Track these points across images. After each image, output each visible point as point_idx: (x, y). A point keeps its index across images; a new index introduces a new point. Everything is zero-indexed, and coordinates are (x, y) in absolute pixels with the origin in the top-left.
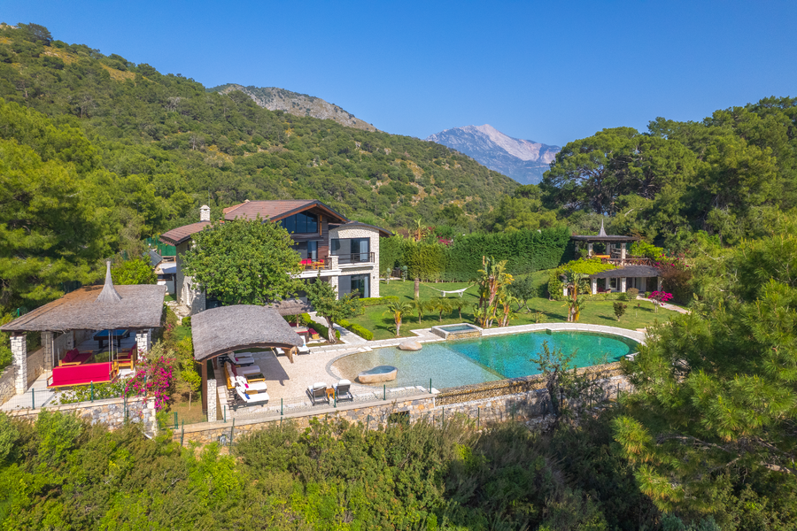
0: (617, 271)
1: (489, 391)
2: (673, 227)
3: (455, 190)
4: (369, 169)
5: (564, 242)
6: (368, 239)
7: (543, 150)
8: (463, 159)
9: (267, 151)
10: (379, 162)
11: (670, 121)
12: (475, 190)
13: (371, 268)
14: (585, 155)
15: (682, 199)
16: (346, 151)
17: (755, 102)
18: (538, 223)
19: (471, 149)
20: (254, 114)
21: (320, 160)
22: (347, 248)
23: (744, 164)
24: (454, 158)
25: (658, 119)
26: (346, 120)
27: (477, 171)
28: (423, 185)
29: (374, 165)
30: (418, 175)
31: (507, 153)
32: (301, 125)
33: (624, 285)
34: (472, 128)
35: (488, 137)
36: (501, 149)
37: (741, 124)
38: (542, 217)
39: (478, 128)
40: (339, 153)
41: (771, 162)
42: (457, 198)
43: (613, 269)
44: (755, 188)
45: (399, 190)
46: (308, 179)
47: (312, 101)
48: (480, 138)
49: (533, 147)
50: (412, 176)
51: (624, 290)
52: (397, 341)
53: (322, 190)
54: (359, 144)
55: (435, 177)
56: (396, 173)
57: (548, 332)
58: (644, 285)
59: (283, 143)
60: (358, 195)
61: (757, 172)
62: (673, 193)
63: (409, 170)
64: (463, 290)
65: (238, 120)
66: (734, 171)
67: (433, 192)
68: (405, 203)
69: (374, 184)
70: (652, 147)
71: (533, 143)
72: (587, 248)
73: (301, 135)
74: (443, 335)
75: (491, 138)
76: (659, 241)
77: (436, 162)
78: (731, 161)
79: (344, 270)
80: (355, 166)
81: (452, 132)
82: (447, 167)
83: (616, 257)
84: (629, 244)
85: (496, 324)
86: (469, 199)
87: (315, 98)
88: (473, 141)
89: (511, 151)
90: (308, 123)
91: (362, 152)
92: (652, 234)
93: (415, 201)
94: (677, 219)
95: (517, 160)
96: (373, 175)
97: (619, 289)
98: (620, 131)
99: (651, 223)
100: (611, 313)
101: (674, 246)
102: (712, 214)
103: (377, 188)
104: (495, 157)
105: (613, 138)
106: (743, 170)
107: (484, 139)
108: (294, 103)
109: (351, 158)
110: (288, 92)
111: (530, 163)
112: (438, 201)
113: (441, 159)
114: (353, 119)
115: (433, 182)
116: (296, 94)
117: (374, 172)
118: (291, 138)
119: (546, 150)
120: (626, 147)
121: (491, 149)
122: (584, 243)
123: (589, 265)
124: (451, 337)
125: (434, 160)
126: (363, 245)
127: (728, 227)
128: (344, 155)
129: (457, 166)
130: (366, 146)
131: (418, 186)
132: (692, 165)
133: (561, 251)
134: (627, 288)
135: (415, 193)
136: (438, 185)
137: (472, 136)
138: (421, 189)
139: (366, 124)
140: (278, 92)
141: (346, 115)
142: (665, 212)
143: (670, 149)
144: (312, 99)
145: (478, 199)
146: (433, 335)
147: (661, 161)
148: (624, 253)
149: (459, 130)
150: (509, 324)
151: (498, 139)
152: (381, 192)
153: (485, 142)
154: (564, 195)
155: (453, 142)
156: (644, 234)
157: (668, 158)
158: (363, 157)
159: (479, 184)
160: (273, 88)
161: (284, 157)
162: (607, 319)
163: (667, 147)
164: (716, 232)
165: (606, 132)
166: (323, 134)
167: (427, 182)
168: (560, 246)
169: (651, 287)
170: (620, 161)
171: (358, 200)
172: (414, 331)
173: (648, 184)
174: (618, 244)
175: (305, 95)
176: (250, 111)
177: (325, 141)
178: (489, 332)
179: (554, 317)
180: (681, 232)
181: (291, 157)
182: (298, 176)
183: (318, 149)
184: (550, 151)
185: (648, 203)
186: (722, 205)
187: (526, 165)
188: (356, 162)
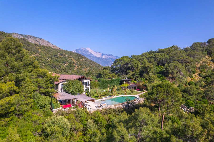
0: (130, 86)
1: (119, 105)
2: (137, 77)
3: (85, 66)
4: (63, 61)
5: (120, 81)
6: (88, 82)
7: (102, 55)
8: (85, 58)
9: (35, 56)
10: (65, 59)
11: (135, 55)
12: (89, 66)
13: (89, 87)
14: (120, 62)
15: (139, 72)
16: (56, 56)
17: (149, 51)
18: (112, 76)
19: (84, 54)
20: (29, 45)
21: (49, 58)
22: (85, 84)
23: (148, 66)
24: (83, 57)
25: (133, 55)
26: (51, 45)
27: (89, 61)
28: (77, 65)
29: (63, 59)
30: (75, 62)
31: (94, 55)
32: (42, 48)
33: (131, 88)
34: (85, 49)
35: (89, 51)
36: (92, 54)
37: (147, 56)
38: (113, 75)
39: (86, 49)
40: (54, 56)
41: (152, 66)
42: (85, 68)
43: (129, 85)
44: (150, 70)
45: (71, 66)
46: (48, 64)
47: (41, 40)
48: (87, 51)
49: (100, 54)
50: (74, 62)
51: (131, 89)
52: (101, 100)
53: (52, 67)
54: (59, 54)
55: (79, 63)
56: (70, 62)
57: (122, 96)
58: (134, 88)
59: (38, 53)
60: (62, 68)
61: (150, 68)
62: (138, 71)
63: (73, 61)
64: (105, 91)
65: (25, 47)
66: (147, 67)
67: (79, 67)
68: (73, 69)
69: (64, 65)
70: (133, 61)
71: (100, 53)
72: (124, 82)
73: (43, 51)
74: (107, 98)
75: (90, 51)
76: (135, 80)
77: (79, 59)
78: (146, 66)
79: (86, 88)
80: (59, 60)
81: (79, 49)
82: (81, 60)
83: (129, 83)
84: (131, 81)
85: (114, 96)
86: (88, 68)
87: (42, 39)
88: (85, 52)
89: (95, 55)
90: (44, 48)
91: (60, 56)
92: (134, 78)
93: (75, 69)
94: (138, 75)
95: (96, 57)
96: (64, 62)
97: (130, 89)
98: (126, 57)
99: (134, 76)
100: (131, 93)
101: (138, 81)
102: (144, 75)
103: (65, 66)
104: (91, 56)
105: (125, 58)
106: (148, 67)
107: (88, 51)
108: (35, 40)
109: (58, 57)
110: (33, 36)
111: (99, 58)
112: (81, 69)
113: (80, 58)
114: (53, 45)
115: (79, 64)
116: (36, 37)
117: (64, 61)
118: (41, 52)
119: (103, 55)
120: (128, 61)
121: (90, 54)
122: (123, 81)
123: (125, 85)
124: (109, 98)
125: (78, 58)
126: (87, 83)
127: (146, 77)
128: (56, 57)
129: (84, 60)
130: (61, 54)
131: (75, 65)
132: (140, 65)
133: (119, 82)
134: (132, 89)
135: (75, 67)
136: (80, 65)
137: (85, 51)
138: (76, 66)
139: (57, 47)
140: (30, 36)
141: (51, 44)
142: (136, 74)
143: (136, 62)
144: (41, 39)
145: (90, 68)
146: (105, 98)
147: (135, 64)
148: (130, 82)
149: (81, 49)
150: (116, 96)
151: (91, 52)
152: (67, 67)
153: (88, 52)
154: (115, 70)
155: (80, 52)
156: (133, 78)
157: (136, 64)
158: (61, 57)
159: (90, 64)
160: (28, 35)
161: (40, 57)
162: (130, 94)
163: (135, 61)
164: (144, 78)
165: (123, 57)
166: (49, 51)
167: (78, 64)
168: (119, 81)
169: (135, 88)
170: (127, 64)
171: (62, 69)
172: (102, 98)
173: (132, 69)
174: (129, 81)
175: (39, 38)
176: (28, 44)
177: (50, 53)
178: (114, 97)
179: (122, 94)
180: (139, 78)
181: (42, 57)
182: (45, 63)
183: (48, 55)
184: (104, 55)
185: (134, 73)
186: (145, 73)
187: (98, 59)
188: (59, 59)
